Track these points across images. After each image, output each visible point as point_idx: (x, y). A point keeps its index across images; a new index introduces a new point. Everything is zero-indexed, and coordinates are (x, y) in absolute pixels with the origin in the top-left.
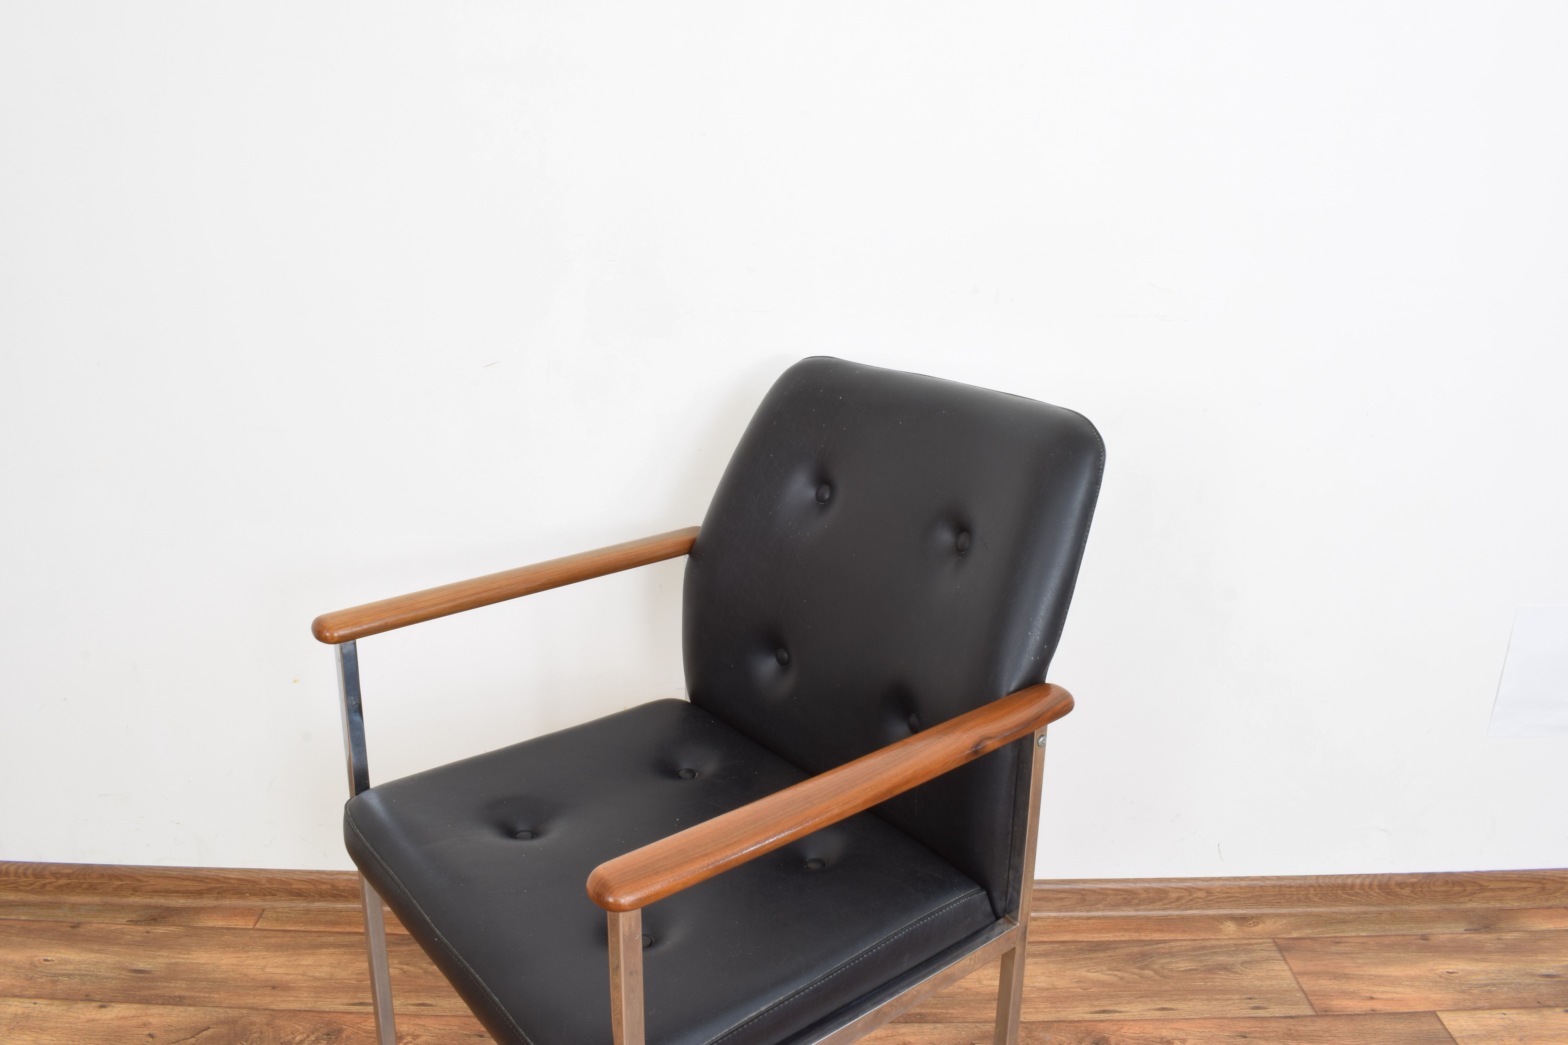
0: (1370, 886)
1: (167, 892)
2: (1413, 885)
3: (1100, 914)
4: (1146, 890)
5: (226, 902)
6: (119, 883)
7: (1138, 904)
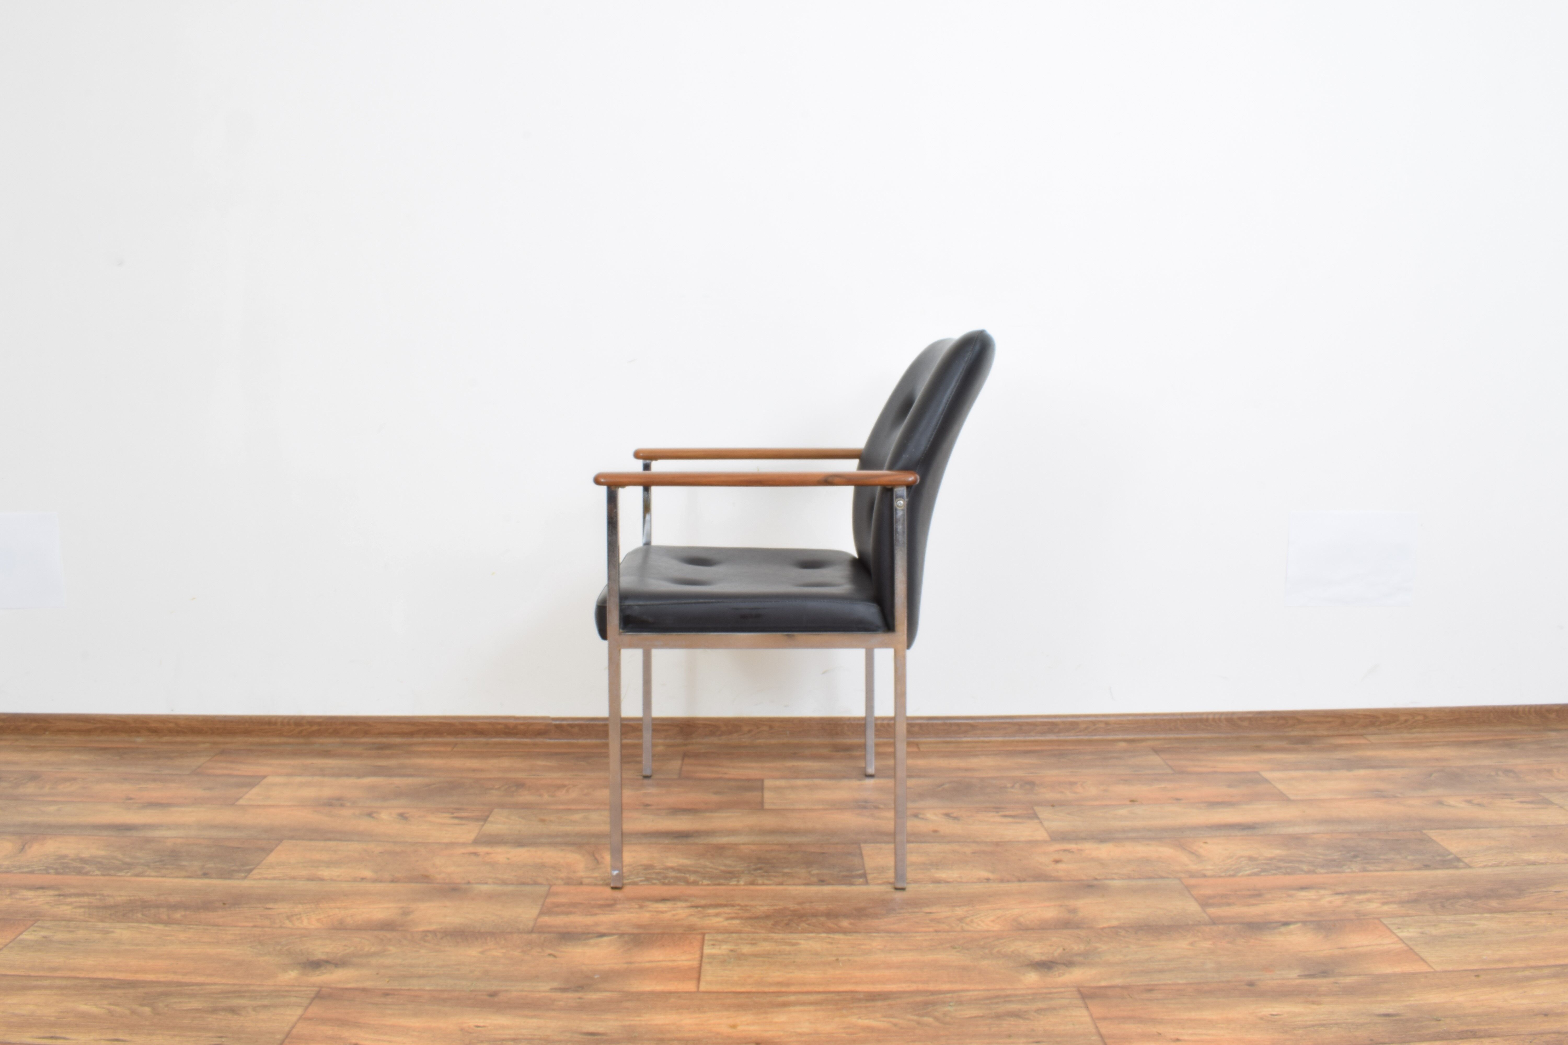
0: (1220, 720)
1: (389, 734)
2: (1250, 719)
3: (1032, 738)
4: (1064, 723)
5: (430, 740)
6: (354, 728)
7: (1059, 732)
